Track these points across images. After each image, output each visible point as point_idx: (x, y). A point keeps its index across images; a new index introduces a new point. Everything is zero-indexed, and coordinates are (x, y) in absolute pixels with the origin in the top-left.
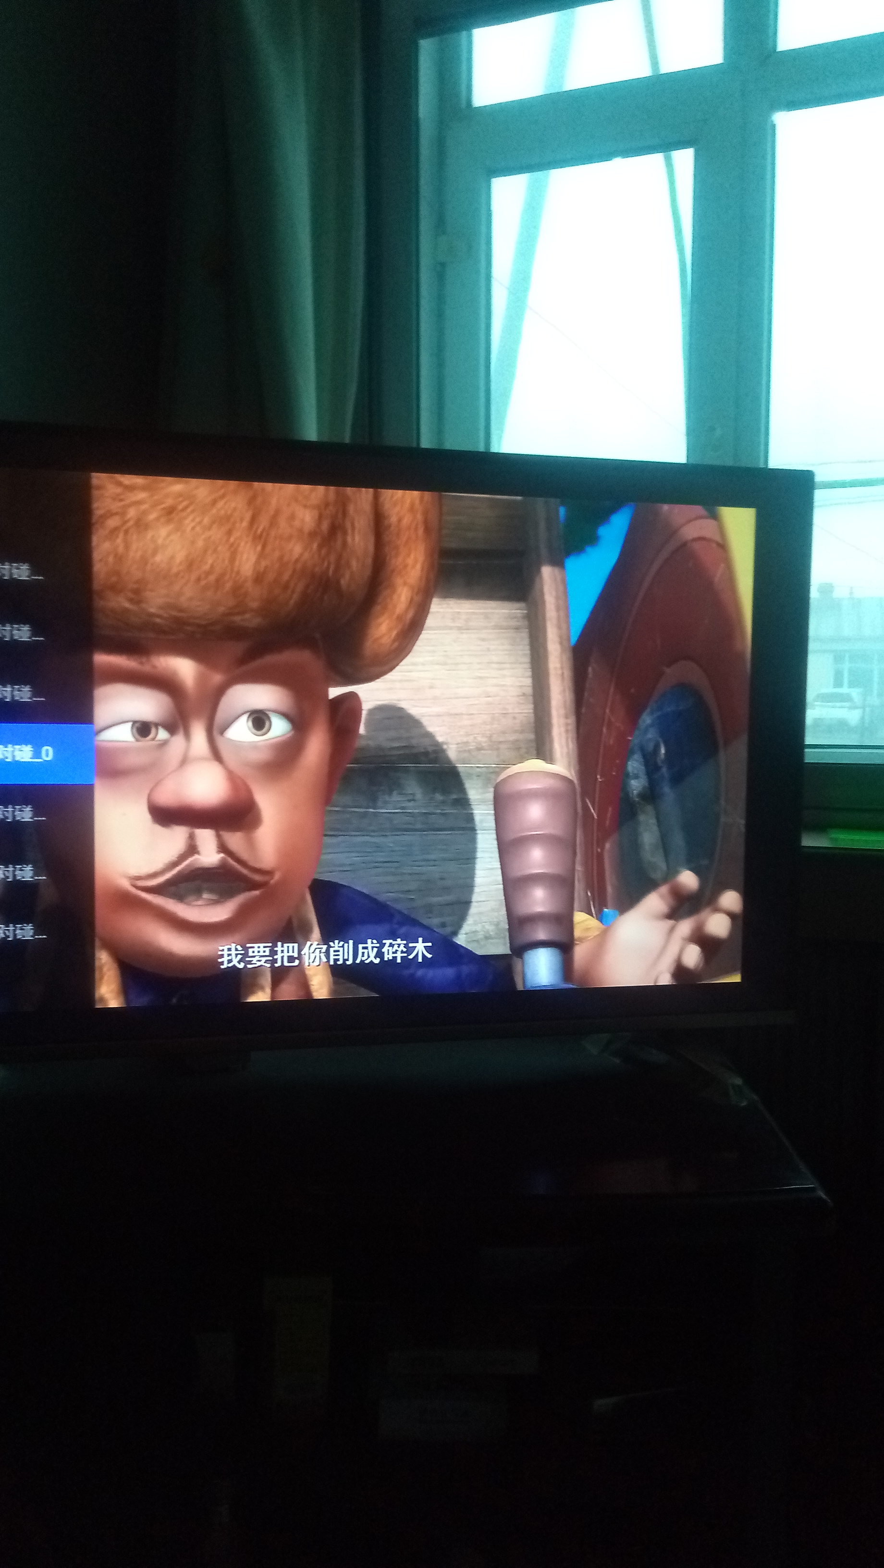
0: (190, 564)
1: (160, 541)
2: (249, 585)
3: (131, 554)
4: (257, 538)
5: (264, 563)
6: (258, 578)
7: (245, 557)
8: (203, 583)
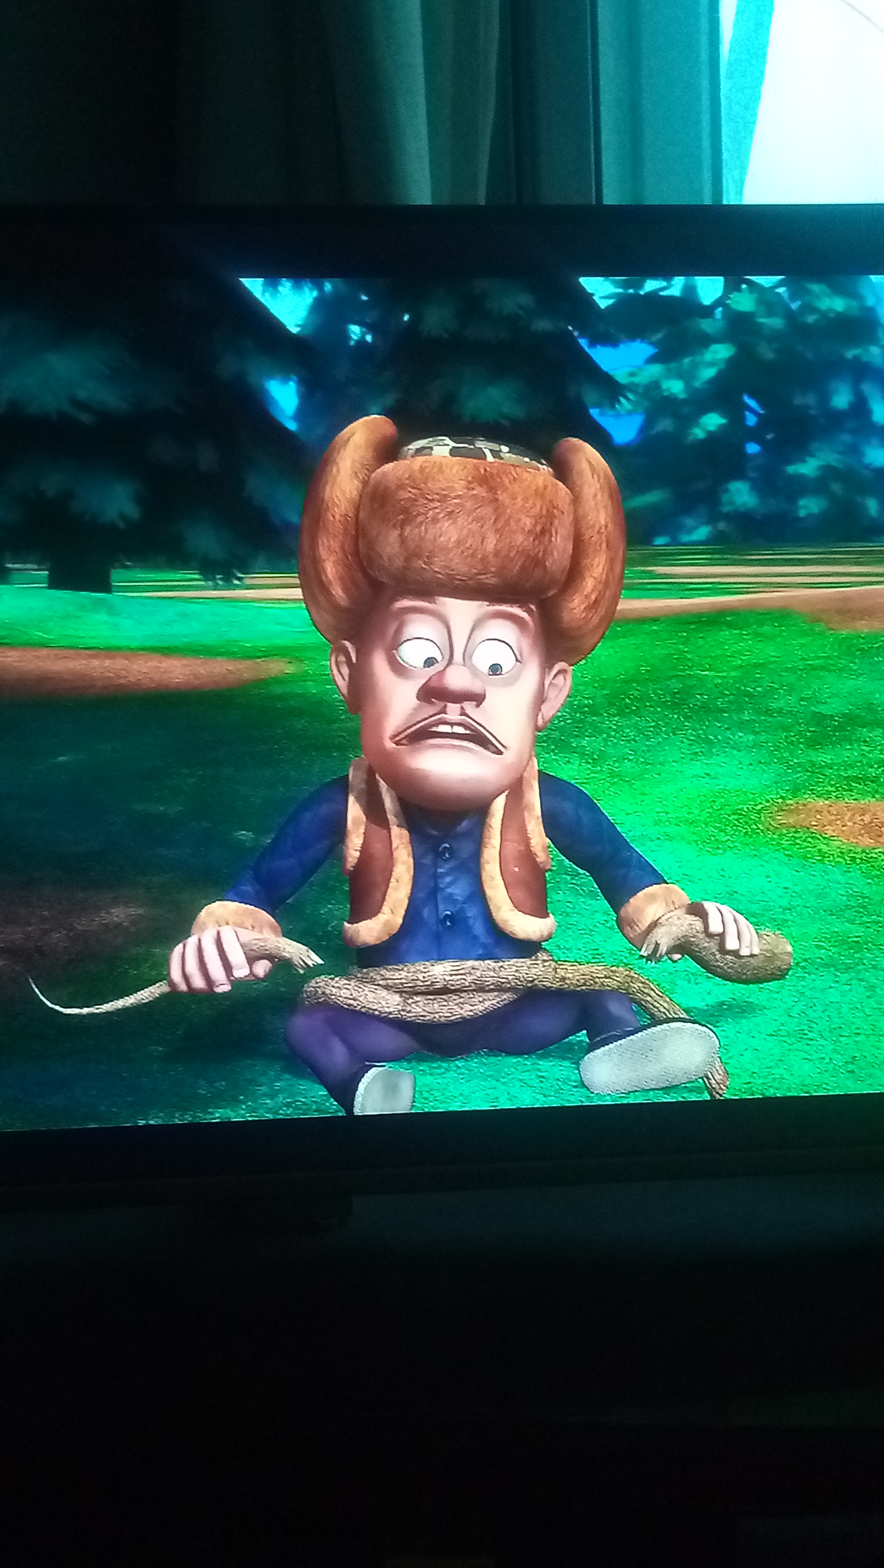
0: (459, 543)
1: (443, 529)
2: (491, 557)
3: (428, 537)
4: (497, 531)
5: (500, 545)
6: (497, 553)
7: (490, 540)
8: (465, 554)
